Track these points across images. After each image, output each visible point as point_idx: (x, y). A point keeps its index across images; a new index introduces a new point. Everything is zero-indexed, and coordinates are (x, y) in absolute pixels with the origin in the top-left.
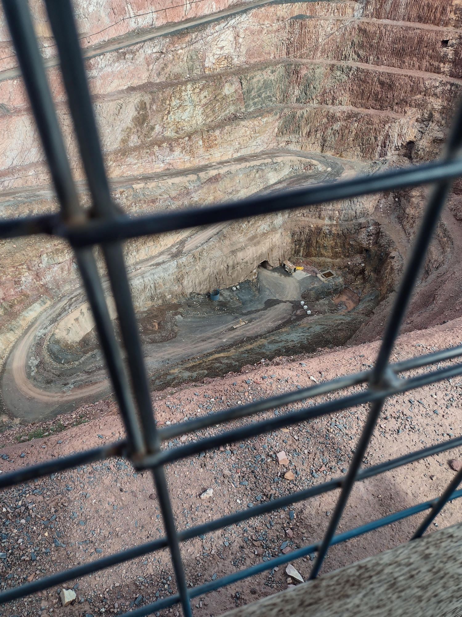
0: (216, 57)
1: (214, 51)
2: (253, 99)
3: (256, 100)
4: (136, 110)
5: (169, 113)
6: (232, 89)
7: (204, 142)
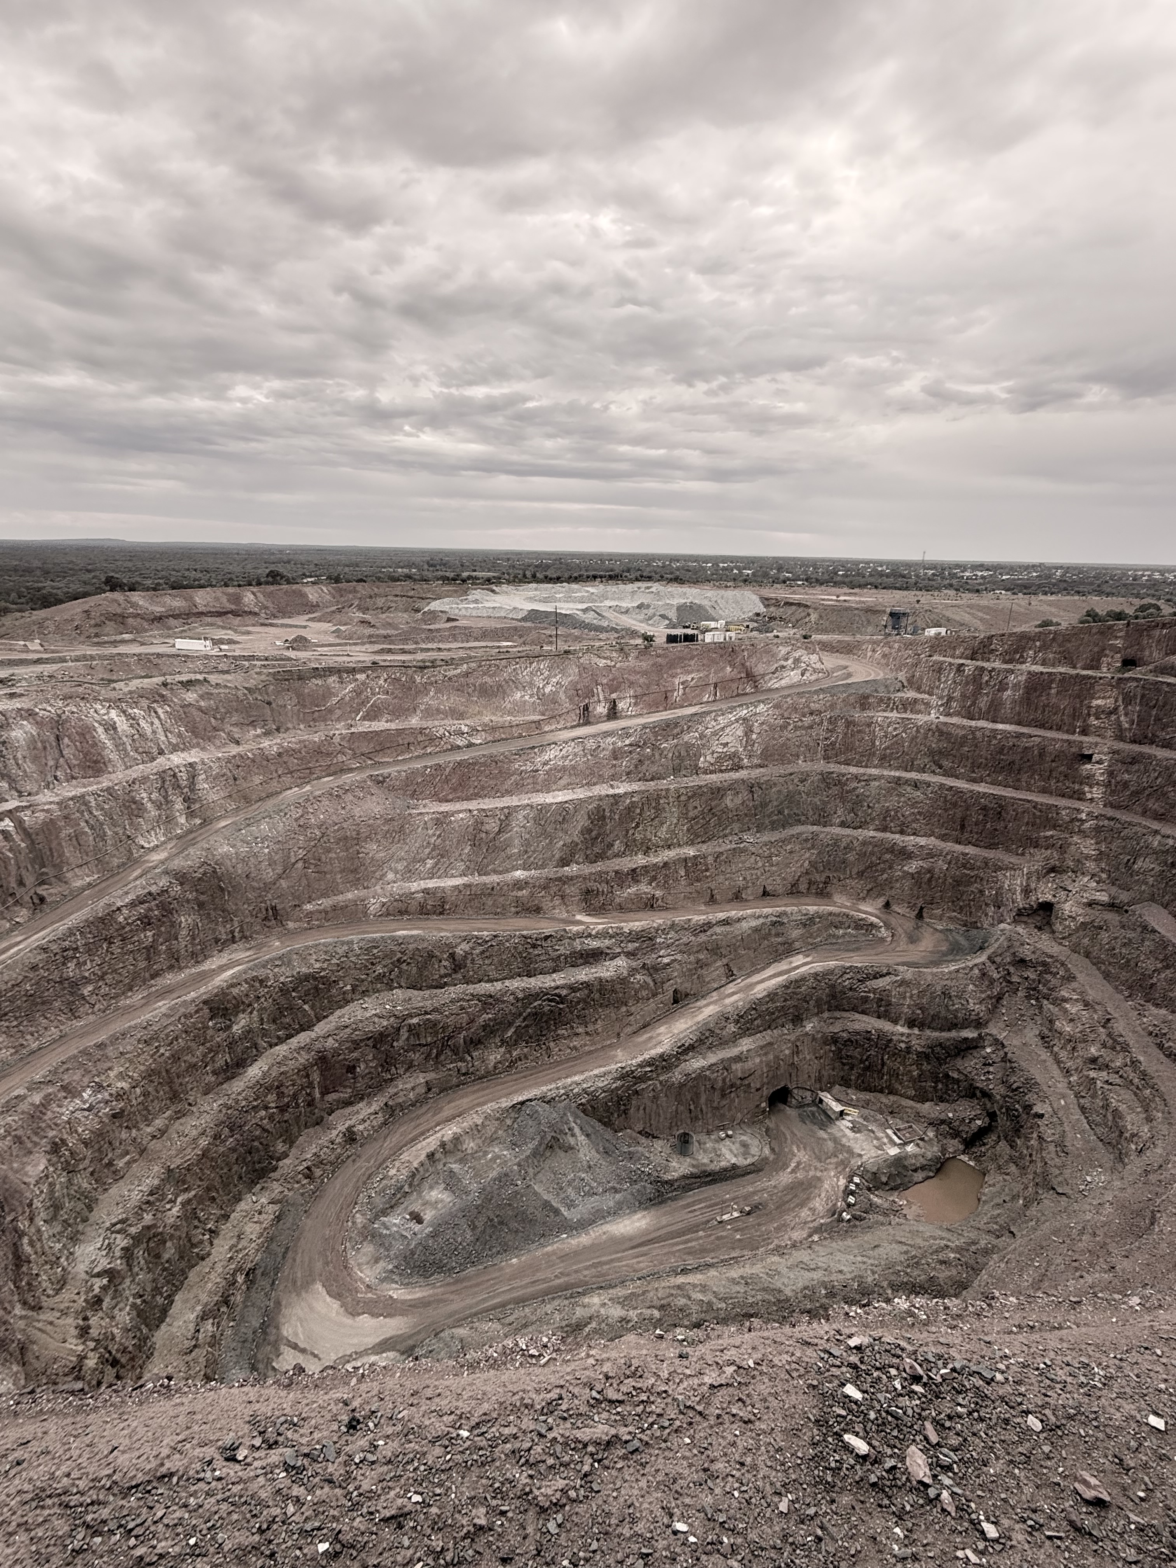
0: (715, 755)
1: (714, 748)
2: (769, 816)
3: (775, 818)
4: (589, 818)
5: (637, 826)
6: (738, 800)
7: (687, 871)
